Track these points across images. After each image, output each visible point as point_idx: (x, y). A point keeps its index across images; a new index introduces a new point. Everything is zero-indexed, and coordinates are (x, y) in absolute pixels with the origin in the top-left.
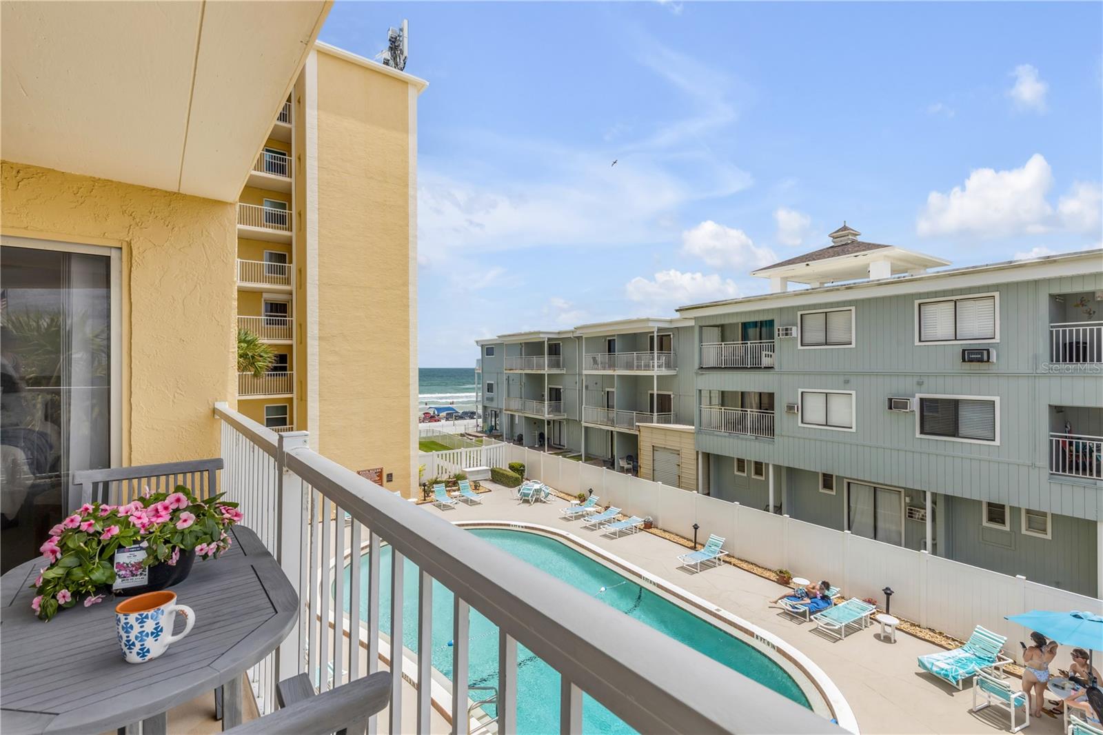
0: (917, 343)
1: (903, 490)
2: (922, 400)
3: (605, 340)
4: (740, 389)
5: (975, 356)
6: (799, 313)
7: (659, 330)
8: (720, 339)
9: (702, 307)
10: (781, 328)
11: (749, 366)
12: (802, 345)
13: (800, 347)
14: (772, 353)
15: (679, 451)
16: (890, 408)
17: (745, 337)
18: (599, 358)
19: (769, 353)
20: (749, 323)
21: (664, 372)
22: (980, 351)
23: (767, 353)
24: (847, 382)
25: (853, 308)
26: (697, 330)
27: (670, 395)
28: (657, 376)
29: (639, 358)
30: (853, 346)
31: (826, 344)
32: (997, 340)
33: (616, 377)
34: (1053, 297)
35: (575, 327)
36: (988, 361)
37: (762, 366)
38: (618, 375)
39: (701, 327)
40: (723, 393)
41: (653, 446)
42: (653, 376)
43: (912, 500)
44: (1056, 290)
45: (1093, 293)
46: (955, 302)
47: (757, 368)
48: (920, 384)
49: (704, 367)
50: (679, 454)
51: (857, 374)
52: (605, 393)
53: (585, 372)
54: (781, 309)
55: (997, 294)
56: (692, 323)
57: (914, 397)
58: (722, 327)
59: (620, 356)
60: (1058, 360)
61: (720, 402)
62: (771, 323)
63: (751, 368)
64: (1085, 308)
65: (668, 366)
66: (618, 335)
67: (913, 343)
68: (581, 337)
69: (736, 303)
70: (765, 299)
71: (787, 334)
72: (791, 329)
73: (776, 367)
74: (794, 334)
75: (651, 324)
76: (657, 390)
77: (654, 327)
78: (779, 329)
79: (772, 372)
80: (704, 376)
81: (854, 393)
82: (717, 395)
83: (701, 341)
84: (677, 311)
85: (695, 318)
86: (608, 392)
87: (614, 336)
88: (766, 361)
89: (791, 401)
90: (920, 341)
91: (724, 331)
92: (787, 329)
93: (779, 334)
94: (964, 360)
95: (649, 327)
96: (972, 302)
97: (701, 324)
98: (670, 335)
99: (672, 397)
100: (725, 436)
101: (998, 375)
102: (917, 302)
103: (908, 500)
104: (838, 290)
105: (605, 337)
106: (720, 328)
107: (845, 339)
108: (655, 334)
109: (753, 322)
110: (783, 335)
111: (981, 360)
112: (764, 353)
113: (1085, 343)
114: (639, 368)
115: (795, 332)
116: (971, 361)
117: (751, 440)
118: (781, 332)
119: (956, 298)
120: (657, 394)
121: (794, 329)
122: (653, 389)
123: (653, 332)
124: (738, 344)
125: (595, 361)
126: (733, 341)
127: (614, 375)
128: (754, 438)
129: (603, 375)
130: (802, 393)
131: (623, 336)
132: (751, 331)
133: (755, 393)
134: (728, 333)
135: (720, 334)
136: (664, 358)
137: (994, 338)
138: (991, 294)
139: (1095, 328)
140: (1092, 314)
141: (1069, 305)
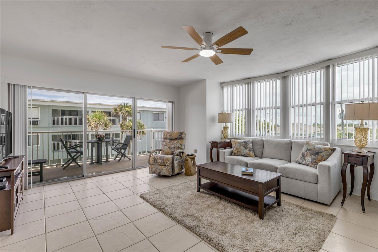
22: (35, 122)
32: (40, 119)
36: (38, 124)
44: (53, 109)
45: (58, 110)
46: (30, 108)
55: (39, 107)
60: (53, 124)
94: (31, 124)
101: (40, 128)
111: (36, 124)
113: (56, 121)
116: (33, 124)
138: (38, 107)
139: (59, 117)
140: (58, 114)
141: (55, 112)
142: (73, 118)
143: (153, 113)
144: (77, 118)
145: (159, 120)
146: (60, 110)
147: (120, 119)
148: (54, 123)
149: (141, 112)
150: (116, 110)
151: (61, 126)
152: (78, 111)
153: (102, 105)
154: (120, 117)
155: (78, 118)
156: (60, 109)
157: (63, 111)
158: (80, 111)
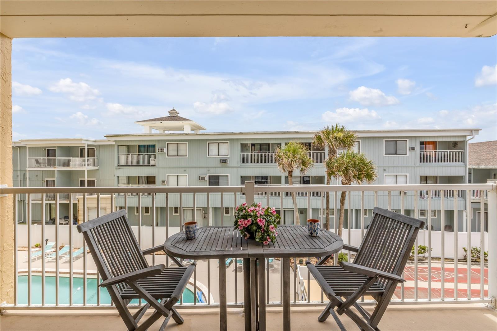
0: (208, 157)
1: (202, 209)
2: (209, 176)
3: (45, 149)
4: (137, 175)
5: (224, 161)
6: (167, 143)
7: (88, 145)
8: (127, 152)
9: (120, 136)
10: (159, 148)
11: (144, 165)
12: (168, 156)
13: (167, 157)
14: (155, 159)
15: (105, 208)
16: (200, 180)
17: (139, 152)
18: (41, 160)
19: (154, 159)
20: (142, 145)
21: (91, 168)
22: (225, 160)
23: (152, 159)
24: (185, 171)
25: (187, 143)
26: (116, 147)
27: (94, 180)
28: (87, 170)
29: (73, 161)
30: (187, 157)
31: (177, 156)
32: (229, 156)
33: (56, 172)
34: (241, 144)
35: (20, 139)
36: (227, 163)
37: (150, 165)
38: (58, 171)
39: (118, 146)
40: (128, 177)
41: (88, 208)
42: (84, 171)
43: (205, 212)
45: (247, 144)
47: (148, 165)
48: (209, 171)
49: (120, 165)
50: (105, 210)
51: (188, 168)
52: (45, 182)
53: (28, 169)
54: (159, 141)
55: (229, 142)
56: (114, 143)
57: (207, 175)
58: (128, 147)
59: (60, 159)
60: (242, 163)
61: (127, 182)
62: (154, 146)
63: (145, 165)
64: (246, 148)
65: (93, 165)
66: (57, 147)
67: (207, 156)
68: (26, 146)
69: (139, 136)
70: (153, 135)
71: (162, 151)
72: (164, 149)
73: (157, 165)
74: (165, 152)
75: (83, 142)
76: (87, 178)
77: (85, 144)
78: (158, 149)
79: (155, 167)
80: (120, 170)
81: (187, 175)
82: (125, 179)
83: (118, 152)
84: (105, 136)
85: (115, 141)
86: (47, 181)
87: (55, 147)
88: (152, 163)
89: (163, 179)
90: (209, 156)
91: (129, 148)
92: (162, 149)
93: (158, 151)
94: (221, 163)
95: (82, 144)
96: (222, 144)
97: (118, 144)
98: (94, 149)
99: (95, 181)
100: (132, 198)
101: (229, 167)
102: (208, 142)
103: (204, 212)
104: (183, 135)
105: (45, 148)
106: (127, 147)
107: (185, 155)
108: (86, 148)
109: (143, 145)
110: (160, 151)
111: (225, 163)
112: (151, 159)
113: (245, 158)
114: (74, 166)
115: (165, 150)
116: (223, 163)
117: (145, 198)
118: (159, 150)
119: (218, 142)
120: (87, 180)
121: (165, 149)
122: (85, 178)
123: (85, 147)
124: (136, 154)
125: (37, 162)
126: (134, 153)
127: (55, 171)
128: (147, 196)
129: (42, 171)
130: (168, 176)
131: (61, 148)
132: (142, 149)
133: (144, 177)
134: (131, 149)
135: (127, 149)
136: (91, 161)
137: (228, 156)
138: (227, 142)
139: (248, 153)
140: (247, 150)
141: (244, 147)
142: (263, 153)
143: (384, 140)
145: (396, 153)
146: (250, 144)
147: (325, 154)
148: (244, 160)
149: (360, 141)
150: (319, 138)
151: (250, 164)
152: (269, 144)
154: (325, 151)
155: (269, 154)
156: (249, 142)
157: (253, 145)
158: (271, 144)
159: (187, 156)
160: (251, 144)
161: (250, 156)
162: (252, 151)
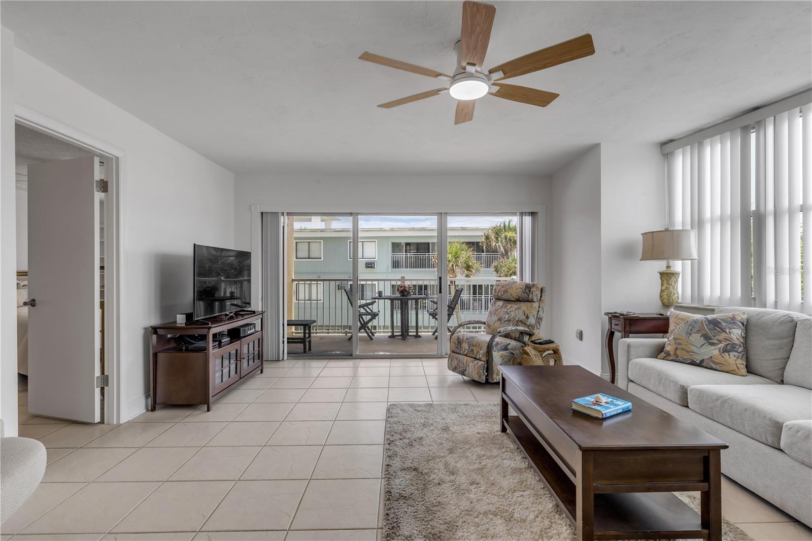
0: (349, 259)
2: (351, 285)
5: (370, 265)
12: (296, 258)
16: (339, 289)
22: (371, 263)
24: (319, 277)
25: (322, 241)
30: (322, 260)
31: (309, 258)
34: (393, 243)
36: (374, 267)
44: (393, 241)
45: (401, 243)
46: (363, 242)
51: (324, 273)
55: (376, 240)
57: (348, 283)
64: (398, 249)
67: (347, 259)
81: (322, 283)
94: (366, 267)
96: (368, 243)
101: (377, 273)
102: (348, 241)
104: (317, 231)
107: (318, 257)
111: (371, 267)
113: (397, 261)
116: (368, 267)
130: (297, 284)
137: (375, 258)
138: (374, 240)
139: (402, 256)
140: (400, 251)
141: (396, 247)
142: (421, 255)
144: (427, 255)
146: (404, 243)
148: (396, 264)
150: (487, 238)
151: (404, 269)
152: (429, 243)
153: (466, 229)
156: (403, 241)
157: (407, 244)
158: (432, 243)
159: (322, 258)
160: (406, 243)
161: (404, 258)
162: (406, 252)
